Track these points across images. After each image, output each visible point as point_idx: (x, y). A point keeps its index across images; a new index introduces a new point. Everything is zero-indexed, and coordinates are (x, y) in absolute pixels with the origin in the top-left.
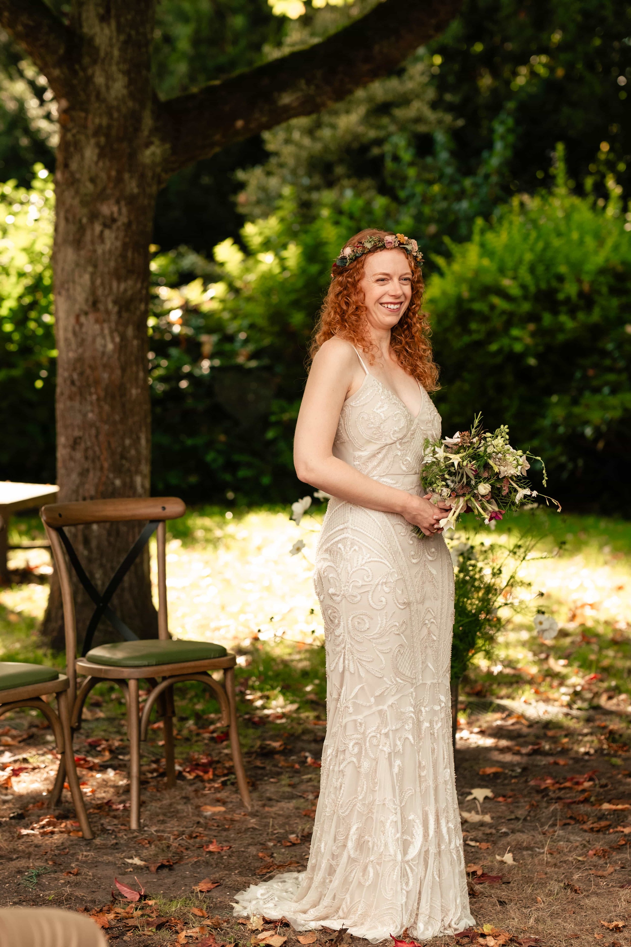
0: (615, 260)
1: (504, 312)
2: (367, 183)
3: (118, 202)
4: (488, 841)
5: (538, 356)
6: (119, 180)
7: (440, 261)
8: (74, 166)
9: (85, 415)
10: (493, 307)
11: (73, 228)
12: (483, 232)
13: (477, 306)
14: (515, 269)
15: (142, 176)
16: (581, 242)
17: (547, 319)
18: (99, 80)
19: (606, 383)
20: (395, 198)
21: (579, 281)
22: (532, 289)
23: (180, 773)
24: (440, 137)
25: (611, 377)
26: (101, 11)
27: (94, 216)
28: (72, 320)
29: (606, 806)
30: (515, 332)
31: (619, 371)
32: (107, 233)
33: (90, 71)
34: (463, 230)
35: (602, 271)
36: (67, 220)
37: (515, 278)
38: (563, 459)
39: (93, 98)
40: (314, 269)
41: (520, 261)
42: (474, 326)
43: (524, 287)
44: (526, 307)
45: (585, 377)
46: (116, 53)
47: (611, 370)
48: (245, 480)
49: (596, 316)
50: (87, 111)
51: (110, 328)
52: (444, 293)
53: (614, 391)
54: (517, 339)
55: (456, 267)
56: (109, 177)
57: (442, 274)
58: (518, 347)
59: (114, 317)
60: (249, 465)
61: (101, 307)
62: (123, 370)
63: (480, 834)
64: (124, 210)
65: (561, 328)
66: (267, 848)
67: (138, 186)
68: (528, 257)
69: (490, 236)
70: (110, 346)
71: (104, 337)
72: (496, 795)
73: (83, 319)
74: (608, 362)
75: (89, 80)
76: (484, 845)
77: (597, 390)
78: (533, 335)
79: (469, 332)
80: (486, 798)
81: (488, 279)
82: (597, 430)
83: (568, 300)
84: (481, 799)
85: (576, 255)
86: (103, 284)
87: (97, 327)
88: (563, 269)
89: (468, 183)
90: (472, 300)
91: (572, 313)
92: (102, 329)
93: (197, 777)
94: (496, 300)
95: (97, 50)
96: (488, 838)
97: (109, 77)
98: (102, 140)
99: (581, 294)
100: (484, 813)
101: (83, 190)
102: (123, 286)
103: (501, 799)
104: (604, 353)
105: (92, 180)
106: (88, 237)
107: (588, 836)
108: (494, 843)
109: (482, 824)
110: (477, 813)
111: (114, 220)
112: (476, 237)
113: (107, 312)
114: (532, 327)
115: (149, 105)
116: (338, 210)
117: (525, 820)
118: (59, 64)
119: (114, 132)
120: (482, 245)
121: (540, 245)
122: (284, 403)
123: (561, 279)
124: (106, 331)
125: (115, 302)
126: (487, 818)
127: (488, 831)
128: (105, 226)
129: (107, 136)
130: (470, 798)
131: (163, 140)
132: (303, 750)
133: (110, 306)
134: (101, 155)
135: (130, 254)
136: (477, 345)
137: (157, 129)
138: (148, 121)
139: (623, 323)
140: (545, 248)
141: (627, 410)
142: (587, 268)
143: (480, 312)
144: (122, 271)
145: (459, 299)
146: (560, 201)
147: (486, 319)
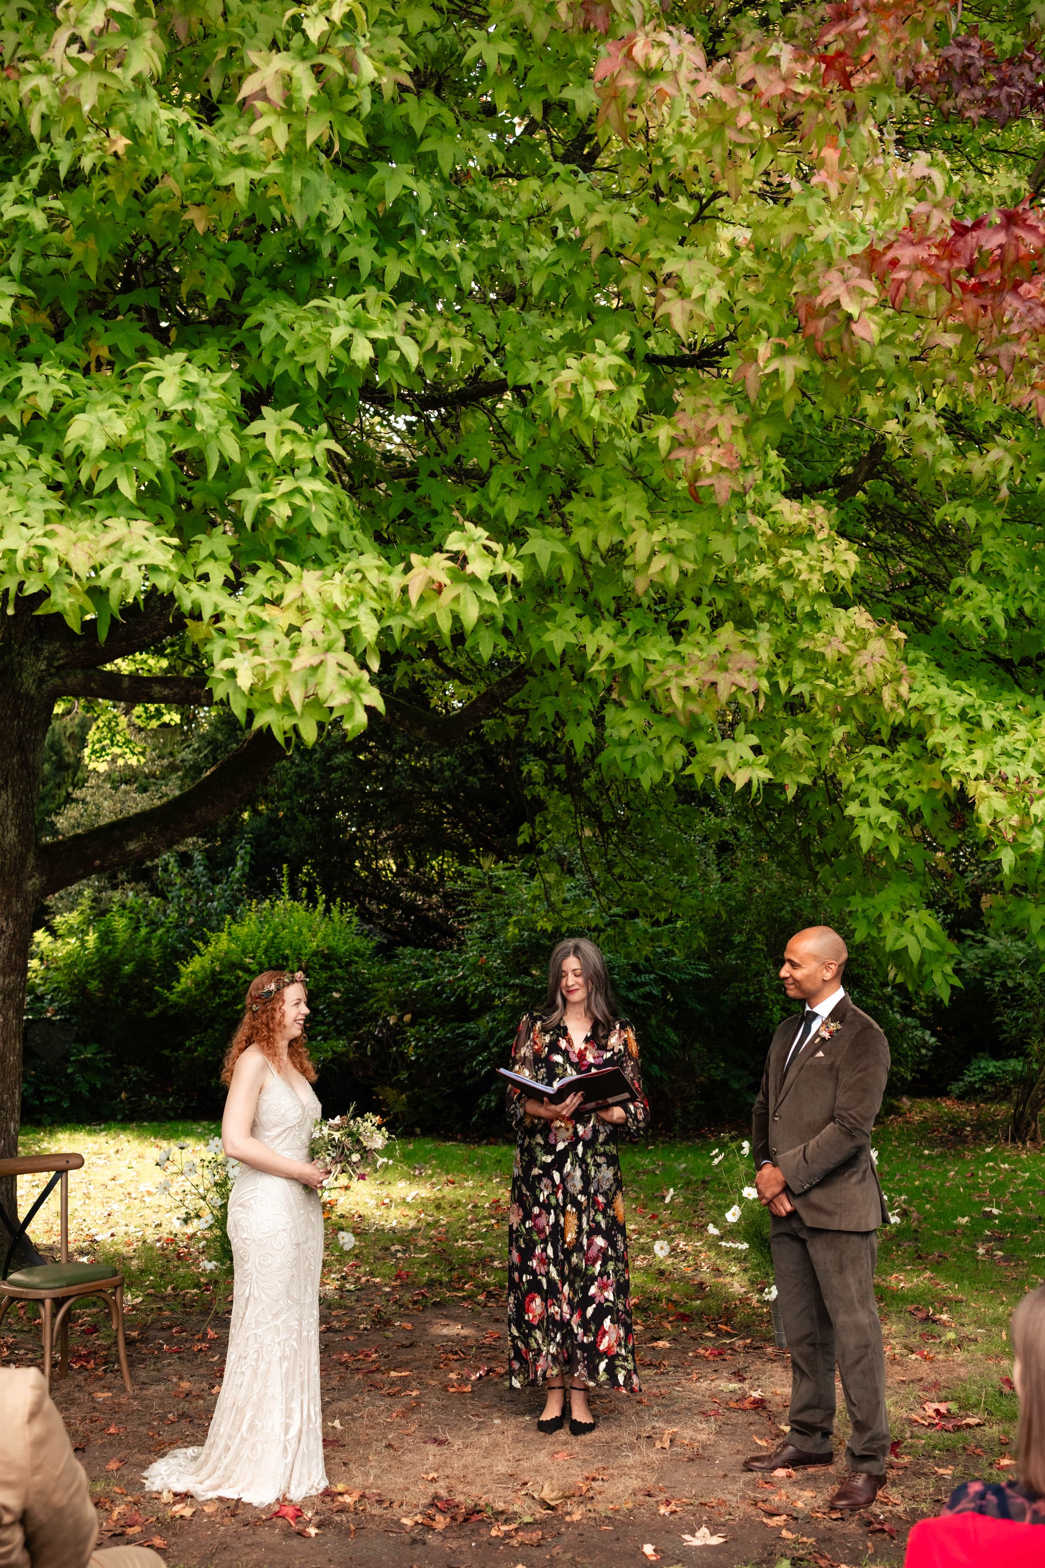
0: (324, 946)
2: (142, 885)
7: (200, 944)
10: (238, 978)
12: (230, 925)
13: (226, 977)
14: (254, 951)
16: (300, 933)
20: (165, 898)
24: (198, 856)
25: (324, 1028)
29: (393, 1374)
31: (329, 1024)
34: (214, 923)
35: (315, 954)
40: (106, 949)
41: (258, 946)
47: (322, 1023)
48: (49, 1104)
52: (203, 967)
53: (325, 1039)
55: (211, 949)
57: (200, 955)
60: (51, 1093)
66: (153, 1427)
68: (263, 943)
69: (234, 927)
74: (319, 1018)
79: (220, 995)
81: (234, 958)
85: (296, 942)
89: (217, 888)
90: (221, 973)
93: (82, 1367)
94: (240, 973)
107: (388, 1400)
112: (226, 928)
115: (33, 849)
116: (123, 906)
117: (338, 1390)
120: (230, 934)
121: (271, 935)
122: (82, 1048)
132: (155, 1338)
136: (226, 1005)
137: (37, 866)
138: (31, 861)
139: (329, 990)
140: (274, 937)
141: (334, 1052)
142: (304, 951)
143: (228, 982)
144: (8, 970)
145: (213, 972)
146: (284, 903)
147: (232, 987)
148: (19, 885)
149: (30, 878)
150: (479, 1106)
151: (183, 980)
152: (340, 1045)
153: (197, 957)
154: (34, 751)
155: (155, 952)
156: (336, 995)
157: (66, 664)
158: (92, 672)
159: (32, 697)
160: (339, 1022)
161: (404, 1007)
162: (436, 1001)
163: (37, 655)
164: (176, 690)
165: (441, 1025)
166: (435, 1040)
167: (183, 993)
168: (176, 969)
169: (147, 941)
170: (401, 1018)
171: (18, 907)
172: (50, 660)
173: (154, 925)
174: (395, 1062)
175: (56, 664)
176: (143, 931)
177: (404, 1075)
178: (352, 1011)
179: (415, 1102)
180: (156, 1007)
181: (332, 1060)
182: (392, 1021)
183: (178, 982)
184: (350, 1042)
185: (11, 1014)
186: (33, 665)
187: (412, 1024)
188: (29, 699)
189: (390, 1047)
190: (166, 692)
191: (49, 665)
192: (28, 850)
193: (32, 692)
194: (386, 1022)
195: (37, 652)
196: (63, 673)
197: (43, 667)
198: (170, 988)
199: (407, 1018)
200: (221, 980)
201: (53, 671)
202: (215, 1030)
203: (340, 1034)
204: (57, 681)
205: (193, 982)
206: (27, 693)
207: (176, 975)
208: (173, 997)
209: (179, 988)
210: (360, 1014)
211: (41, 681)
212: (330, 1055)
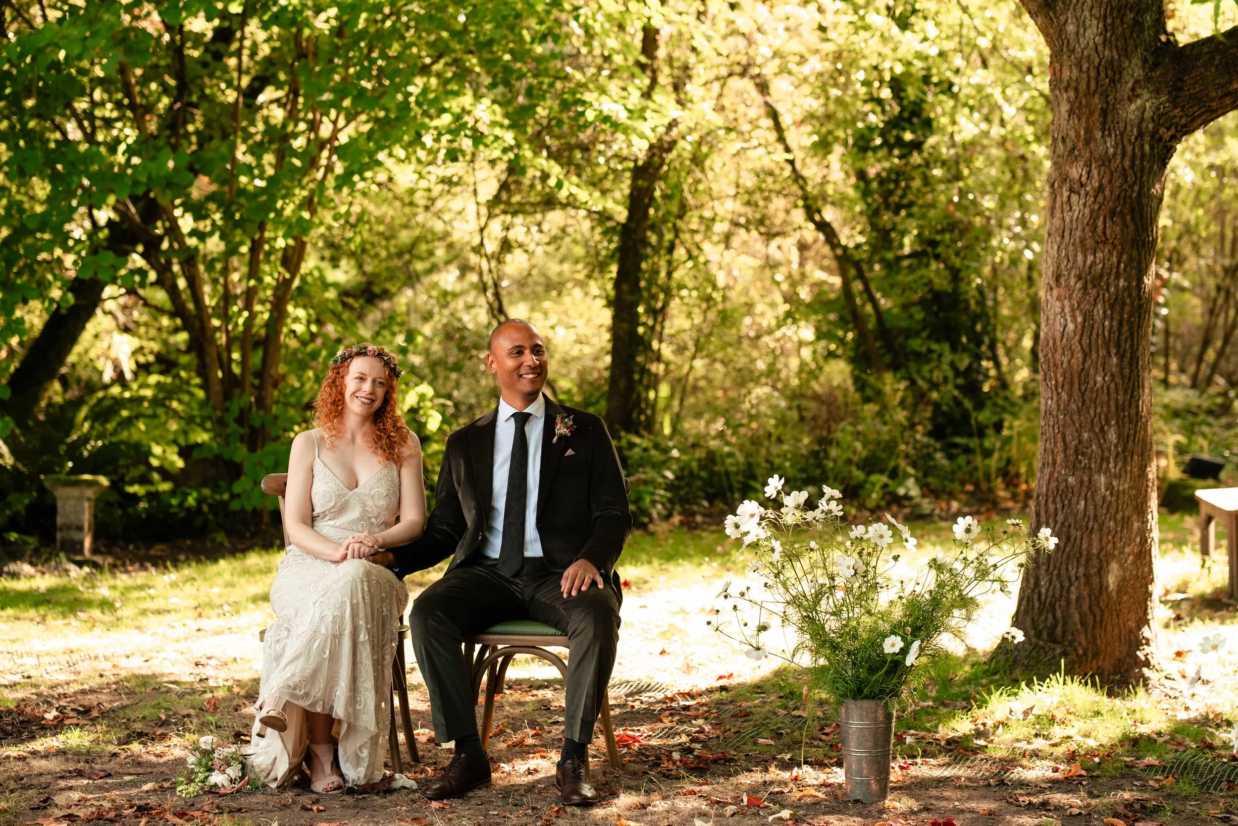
3: (1087, 164)
6: (1089, 139)
15: (1123, 133)
27: (1063, 180)
32: (1074, 198)
33: (1062, 19)
39: (1065, 49)
51: (1072, 306)
56: (1078, 135)
59: (1077, 295)
61: (1062, 280)
64: (1095, 172)
67: (1116, 147)
70: (1071, 326)
71: (1064, 317)
86: (1067, 256)
87: (1058, 304)
92: (1064, 307)
97: (1082, 25)
98: (1072, 94)
102: (1090, 258)
106: (1059, 204)
111: (1082, 185)
113: (1068, 287)
119: (1083, 86)
124: (1067, 309)
125: (1079, 278)
128: (1071, 190)
129: (1076, 90)
131: (1156, 92)
133: (1073, 281)
134: (1071, 112)
135: (1100, 223)
137: (1148, 79)
138: (1134, 69)
144: (1089, 243)
148: (1106, 112)
149: (1134, 96)
185: (1099, 311)
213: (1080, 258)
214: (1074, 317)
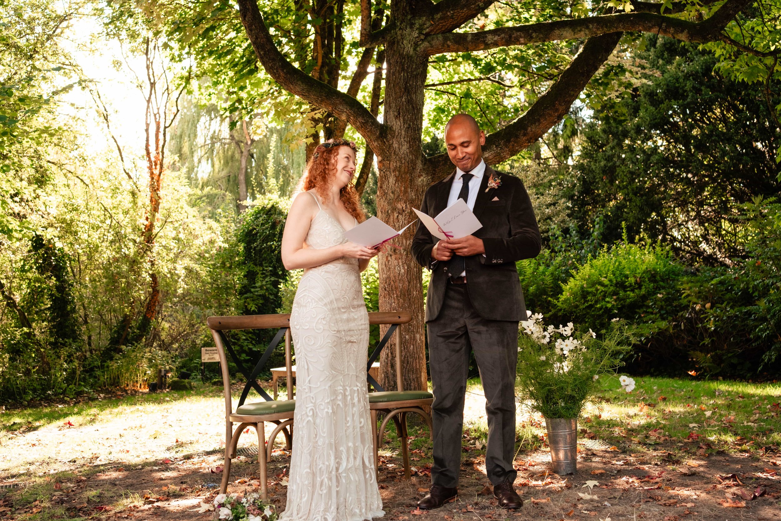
1: (602, 291)
3: (405, 202)
4: (595, 510)
5: (618, 309)
6: (406, 192)
7: (573, 272)
8: (385, 187)
9: (391, 305)
10: (597, 290)
11: (384, 216)
12: (591, 260)
13: (590, 290)
15: (417, 190)
17: (622, 293)
18: (396, 145)
19: (650, 320)
21: (635, 277)
22: (615, 282)
23: (416, 472)
25: (652, 316)
26: (396, 114)
27: (394, 209)
28: (385, 259)
30: (607, 299)
32: (400, 216)
33: (391, 142)
36: (382, 212)
37: (606, 277)
38: (632, 353)
39: (393, 154)
41: (608, 270)
42: (589, 298)
43: (610, 281)
44: (612, 288)
45: (640, 317)
46: (403, 133)
47: (652, 313)
49: (643, 291)
50: (390, 161)
51: (402, 262)
52: (576, 285)
53: (653, 322)
54: (608, 302)
55: (580, 274)
56: (401, 191)
57: (574, 278)
58: (609, 305)
59: (404, 257)
61: (397, 251)
62: (409, 282)
63: (591, 506)
65: (628, 297)
67: (415, 195)
68: (611, 268)
69: (594, 261)
70: (403, 271)
71: (399, 267)
72: (601, 484)
73: (389, 258)
74: (650, 310)
75: (390, 146)
76: (593, 513)
77: (647, 322)
78: (616, 300)
79: (587, 301)
80: (595, 486)
81: (594, 278)
82: (647, 338)
83: (631, 285)
84: (592, 487)
85: (632, 267)
86: (398, 241)
87: (396, 261)
88: (628, 273)
89: (584, 242)
90: (588, 287)
91: (632, 291)
92: (399, 263)
93: (425, 475)
94: (599, 287)
95: (394, 132)
96: (596, 509)
97: (400, 144)
98: (397, 173)
99: (636, 283)
100: (593, 494)
101: (388, 197)
103: (604, 487)
104: (648, 307)
105: (393, 193)
106: (391, 220)
107: (662, 508)
108: (600, 512)
109: (592, 500)
110: (589, 494)
111: (404, 211)
112: (589, 262)
113: (401, 254)
114: (615, 297)
115: (420, 157)
117: (620, 498)
118: (377, 139)
119: (403, 170)
120: (592, 266)
121: (617, 264)
123: (627, 277)
124: (401, 264)
125: (405, 250)
126: (595, 497)
127: (596, 505)
128: (399, 213)
129: (399, 171)
130: (585, 486)
131: (427, 174)
133: (402, 251)
134: (396, 181)
136: (591, 306)
137: (424, 169)
138: (419, 165)
139: (655, 294)
140: (619, 265)
141: (660, 329)
142: (638, 271)
143: (591, 292)
145: (582, 287)
146: (624, 247)
147: (594, 295)
148: (411, 181)
149: (419, 177)
150: (763, 360)
151: (564, 293)
152: (663, 324)
153: (572, 279)
154: (415, 93)
155: (548, 279)
156: (660, 296)
157: (431, 31)
158: (448, 34)
159: (411, 57)
160: (663, 312)
161: (706, 299)
162: (728, 296)
163: (411, 28)
164: (503, 35)
165: (732, 307)
166: (728, 317)
167: (565, 301)
168: (560, 288)
169: (543, 273)
170: (704, 306)
171: (412, 195)
172: (421, 29)
173: (548, 266)
174: (701, 334)
175: (424, 32)
176: (541, 268)
177: (707, 341)
178: (671, 305)
179: (717, 360)
180: (550, 311)
181: (658, 334)
182: (698, 308)
183: (562, 294)
184: (669, 322)
186: (410, 35)
187: (711, 308)
188: (409, 57)
189: (697, 324)
190: (496, 38)
191: (420, 33)
192: (417, 158)
193: (411, 53)
194: (694, 309)
195: (412, 25)
196: (429, 38)
197: (416, 35)
198: (558, 299)
199: (708, 305)
200: (588, 293)
201: (422, 37)
202: (586, 322)
203: (663, 319)
204: (426, 44)
205: (571, 295)
206: (408, 55)
207: (561, 291)
208: (559, 304)
209: (562, 298)
210: (676, 307)
211: (416, 45)
212: (657, 330)
213: (404, 242)
214: (403, 267)
